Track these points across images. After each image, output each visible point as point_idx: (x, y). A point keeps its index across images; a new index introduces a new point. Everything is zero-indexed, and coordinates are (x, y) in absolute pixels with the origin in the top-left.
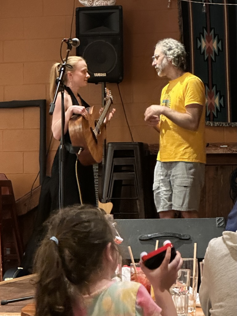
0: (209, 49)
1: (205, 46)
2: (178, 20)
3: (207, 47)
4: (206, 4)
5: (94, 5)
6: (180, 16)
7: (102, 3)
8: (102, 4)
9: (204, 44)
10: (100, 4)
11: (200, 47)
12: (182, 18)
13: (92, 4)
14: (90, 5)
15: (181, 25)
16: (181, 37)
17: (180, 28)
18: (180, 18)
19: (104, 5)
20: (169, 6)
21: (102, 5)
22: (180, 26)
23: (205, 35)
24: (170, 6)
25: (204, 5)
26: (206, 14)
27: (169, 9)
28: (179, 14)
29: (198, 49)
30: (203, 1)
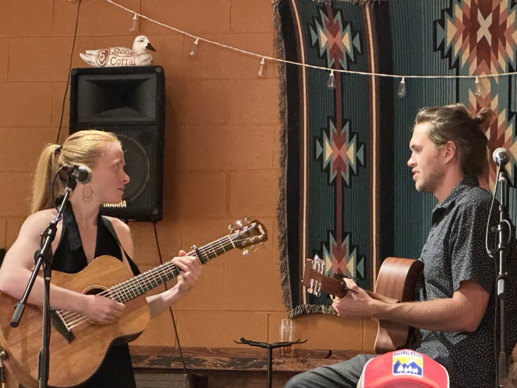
0: (340, 162)
1: (332, 155)
2: (278, 102)
3: (335, 157)
4: (334, 73)
5: (109, 64)
6: (283, 94)
7: (123, 60)
8: (124, 62)
9: (329, 151)
10: (119, 62)
11: (322, 156)
12: (286, 96)
13: (105, 62)
14: (100, 64)
15: (285, 112)
16: (284, 137)
17: (282, 118)
18: (283, 98)
19: (128, 65)
20: (260, 73)
21: (124, 65)
22: (282, 113)
23: (331, 133)
24: (263, 73)
25: (332, 74)
26: (335, 90)
27: (259, 78)
28: (281, 89)
29: (317, 160)
30: (330, 65)
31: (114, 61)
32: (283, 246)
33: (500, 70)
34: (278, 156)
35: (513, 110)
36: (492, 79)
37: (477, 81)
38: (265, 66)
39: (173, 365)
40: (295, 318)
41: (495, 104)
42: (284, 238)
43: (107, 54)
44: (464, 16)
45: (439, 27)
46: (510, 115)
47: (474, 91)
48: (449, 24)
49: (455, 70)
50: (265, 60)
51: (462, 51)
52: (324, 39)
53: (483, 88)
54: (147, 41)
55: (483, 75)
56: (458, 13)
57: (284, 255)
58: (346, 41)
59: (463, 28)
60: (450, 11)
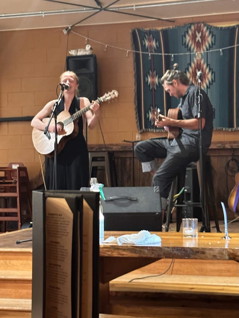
1: (151, 81)
2: (133, 65)
4: (151, 54)
5: (78, 54)
6: (134, 62)
11: (147, 81)
16: (135, 76)
20: (127, 56)
22: (134, 68)
25: (150, 55)
26: (151, 60)
27: (127, 57)
29: (146, 83)
30: (149, 51)
31: (80, 53)
32: (136, 111)
33: (204, 50)
34: (133, 82)
35: (208, 63)
36: (201, 54)
37: (196, 54)
38: (129, 53)
39: (103, 150)
40: (141, 133)
41: (202, 62)
42: (136, 108)
43: (77, 51)
44: (192, 33)
45: (184, 37)
46: (207, 65)
47: (196, 57)
48: (187, 36)
49: (189, 51)
50: (129, 51)
51: (191, 45)
52: (147, 43)
53: (198, 57)
54: (90, 47)
55: (199, 52)
56: (190, 33)
57: (136, 113)
58: (154, 44)
59: (192, 37)
60: (187, 32)
